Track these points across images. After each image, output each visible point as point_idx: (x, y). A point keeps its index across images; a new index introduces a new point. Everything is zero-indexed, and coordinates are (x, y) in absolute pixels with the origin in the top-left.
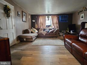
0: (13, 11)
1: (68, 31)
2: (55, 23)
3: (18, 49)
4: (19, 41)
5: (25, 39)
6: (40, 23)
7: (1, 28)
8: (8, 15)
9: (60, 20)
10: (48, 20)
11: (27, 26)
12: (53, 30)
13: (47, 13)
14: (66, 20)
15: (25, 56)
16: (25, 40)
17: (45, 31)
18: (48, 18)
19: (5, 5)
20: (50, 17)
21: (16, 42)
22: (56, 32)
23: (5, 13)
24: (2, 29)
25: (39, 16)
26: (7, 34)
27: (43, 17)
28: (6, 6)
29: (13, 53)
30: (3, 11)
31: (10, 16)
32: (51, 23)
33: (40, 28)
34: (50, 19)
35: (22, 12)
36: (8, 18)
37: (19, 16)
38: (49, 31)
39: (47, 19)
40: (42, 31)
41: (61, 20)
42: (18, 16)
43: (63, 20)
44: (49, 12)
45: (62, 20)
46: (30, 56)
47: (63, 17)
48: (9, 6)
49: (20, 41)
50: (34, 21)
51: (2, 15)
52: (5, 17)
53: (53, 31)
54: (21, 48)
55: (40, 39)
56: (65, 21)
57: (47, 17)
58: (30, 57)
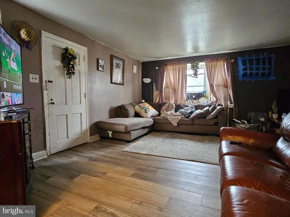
0: (84, 60)
1: (275, 116)
2: (218, 85)
3: (83, 156)
4: (96, 137)
5: (110, 133)
6: (167, 87)
7: (52, 102)
8: (68, 70)
9: (242, 72)
10: (196, 74)
11: (124, 96)
12: (207, 108)
13: (189, 52)
14: (267, 72)
15: (87, 174)
16: (111, 136)
17: (178, 113)
18: (195, 68)
19: (64, 49)
20: (202, 64)
21: (88, 139)
22: (216, 117)
23: (64, 66)
24: (54, 104)
25: (166, 65)
26: (67, 115)
27: (178, 66)
28: (66, 50)
29: (69, 163)
30: (59, 63)
31: (74, 73)
32: (205, 86)
33: (165, 103)
34: (200, 71)
35: (112, 57)
36: (70, 78)
37: (100, 69)
38: (191, 113)
39: (190, 71)
40: (169, 113)
41: (244, 75)
42: (98, 69)
43: (251, 74)
44: (196, 49)
45: (248, 72)
46: (99, 177)
47: (251, 61)
48: (74, 49)
49: (100, 137)
50: (147, 81)
51: (57, 72)
52: (62, 77)
53: (208, 112)
54: (92, 153)
55: (159, 136)
56: (263, 75)
57: (189, 65)
58: (96, 179)
